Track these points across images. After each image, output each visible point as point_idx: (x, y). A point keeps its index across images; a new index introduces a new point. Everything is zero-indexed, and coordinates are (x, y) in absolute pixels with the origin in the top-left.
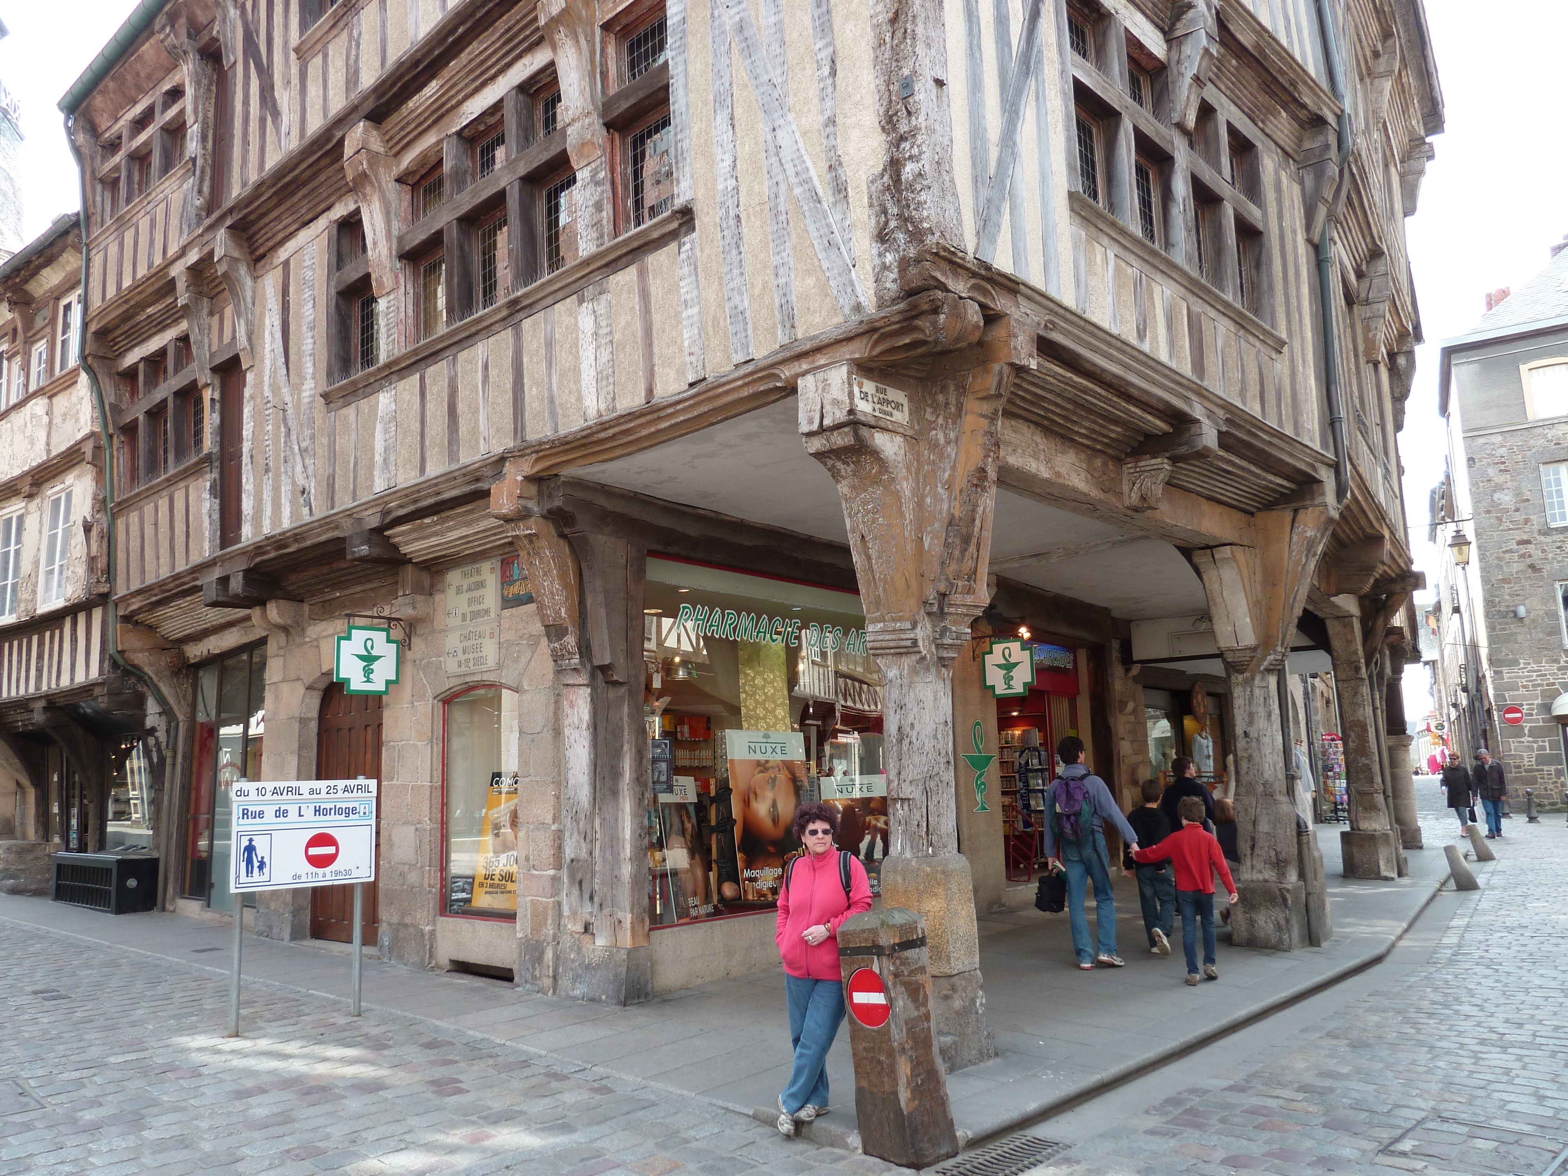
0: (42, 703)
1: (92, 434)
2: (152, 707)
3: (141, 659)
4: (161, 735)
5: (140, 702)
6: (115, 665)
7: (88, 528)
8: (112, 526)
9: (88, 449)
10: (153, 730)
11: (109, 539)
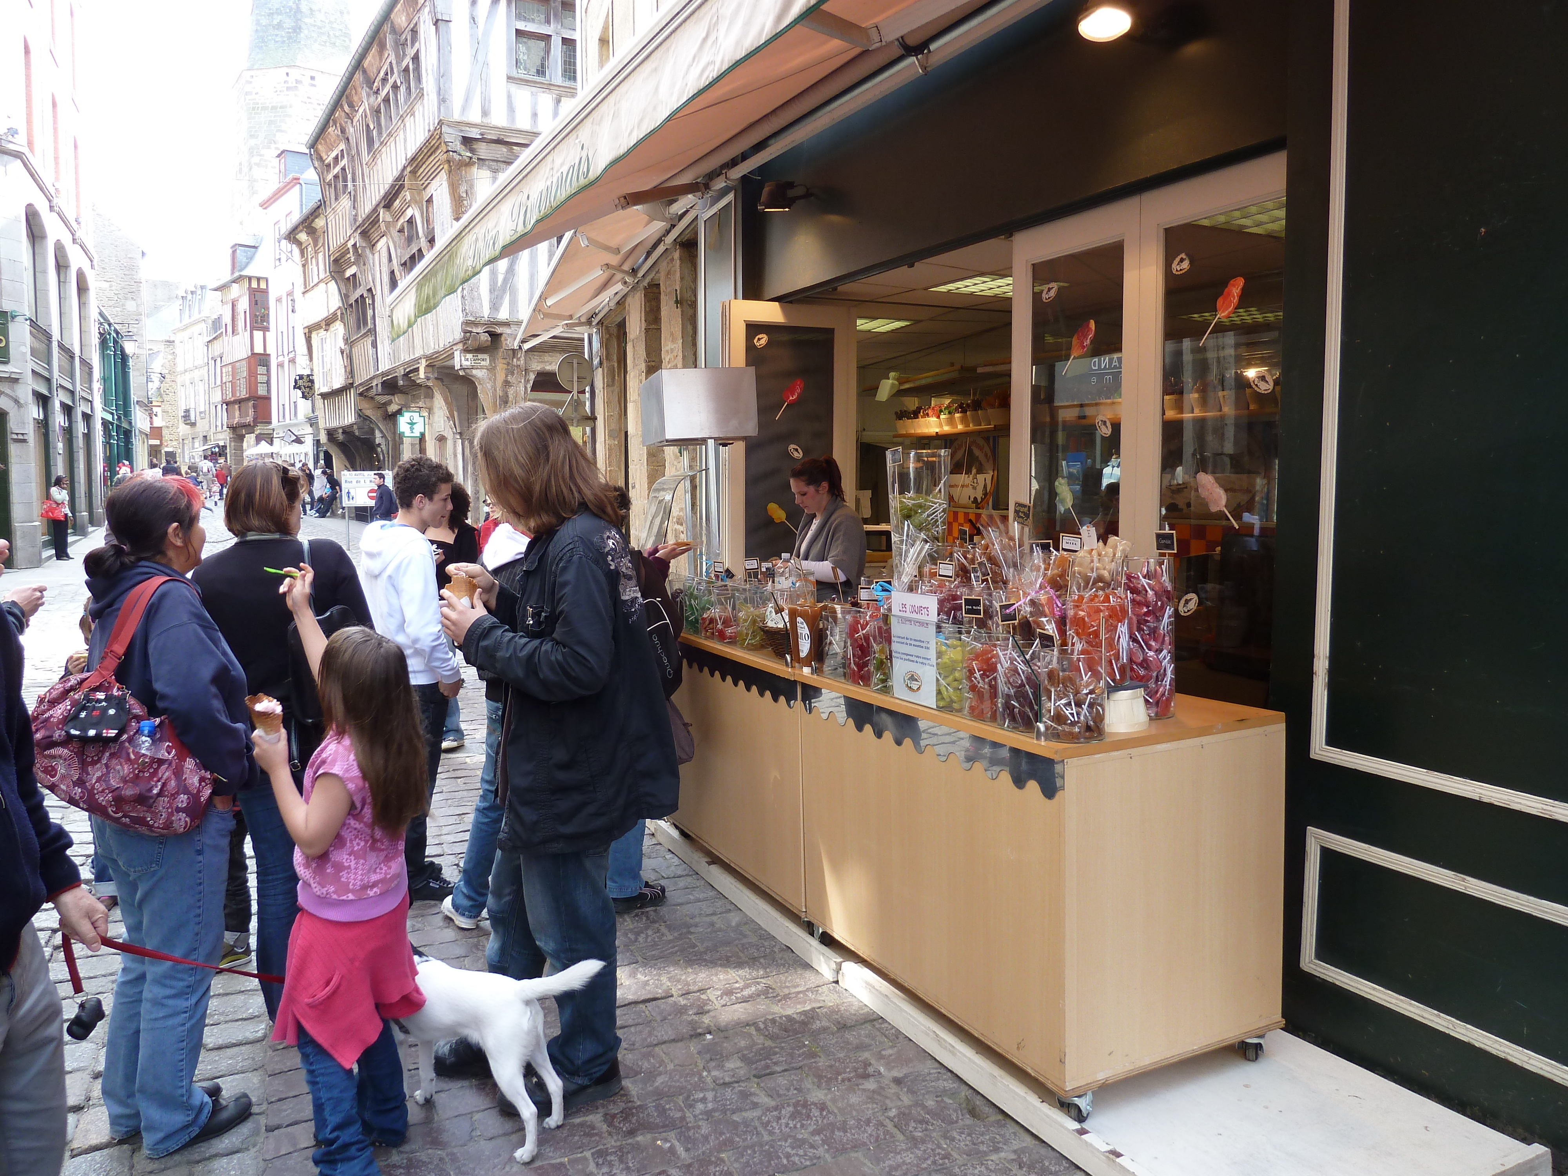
0: (340, 431)
1: (340, 308)
2: (378, 434)
3: (368, 413)
4: (383, 447)
5: (372, 432)
6: (359, 416)
7: (342, 353)
8: (351, 352)
9: (339, 314)
10: (379, 444)
11: (350, 357)
